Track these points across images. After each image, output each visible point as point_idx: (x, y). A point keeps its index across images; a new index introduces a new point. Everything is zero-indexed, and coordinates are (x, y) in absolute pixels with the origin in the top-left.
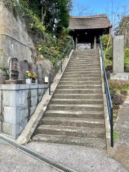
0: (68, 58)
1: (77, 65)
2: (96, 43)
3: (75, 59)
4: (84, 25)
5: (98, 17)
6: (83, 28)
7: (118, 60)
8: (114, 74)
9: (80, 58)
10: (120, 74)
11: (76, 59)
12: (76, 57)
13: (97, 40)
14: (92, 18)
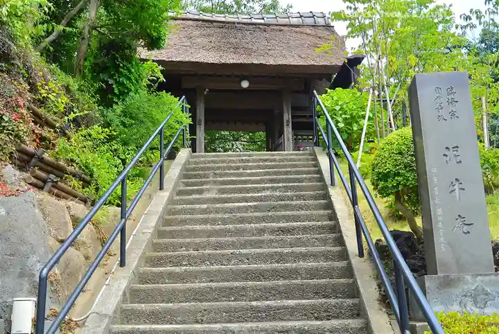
0: (161, 188)
1: (209, 227)
2: (290, 130)
3: (197, 196)
4: (236, 49)
5: (294, 21)
6: (231, 59)
7: (455, 196)
8: (448, 283)
9: (222, 191)
10: (479, 278)
11: (207, 195)
12: (204, 187)
13: (293, 117)
14: (269, 25)
